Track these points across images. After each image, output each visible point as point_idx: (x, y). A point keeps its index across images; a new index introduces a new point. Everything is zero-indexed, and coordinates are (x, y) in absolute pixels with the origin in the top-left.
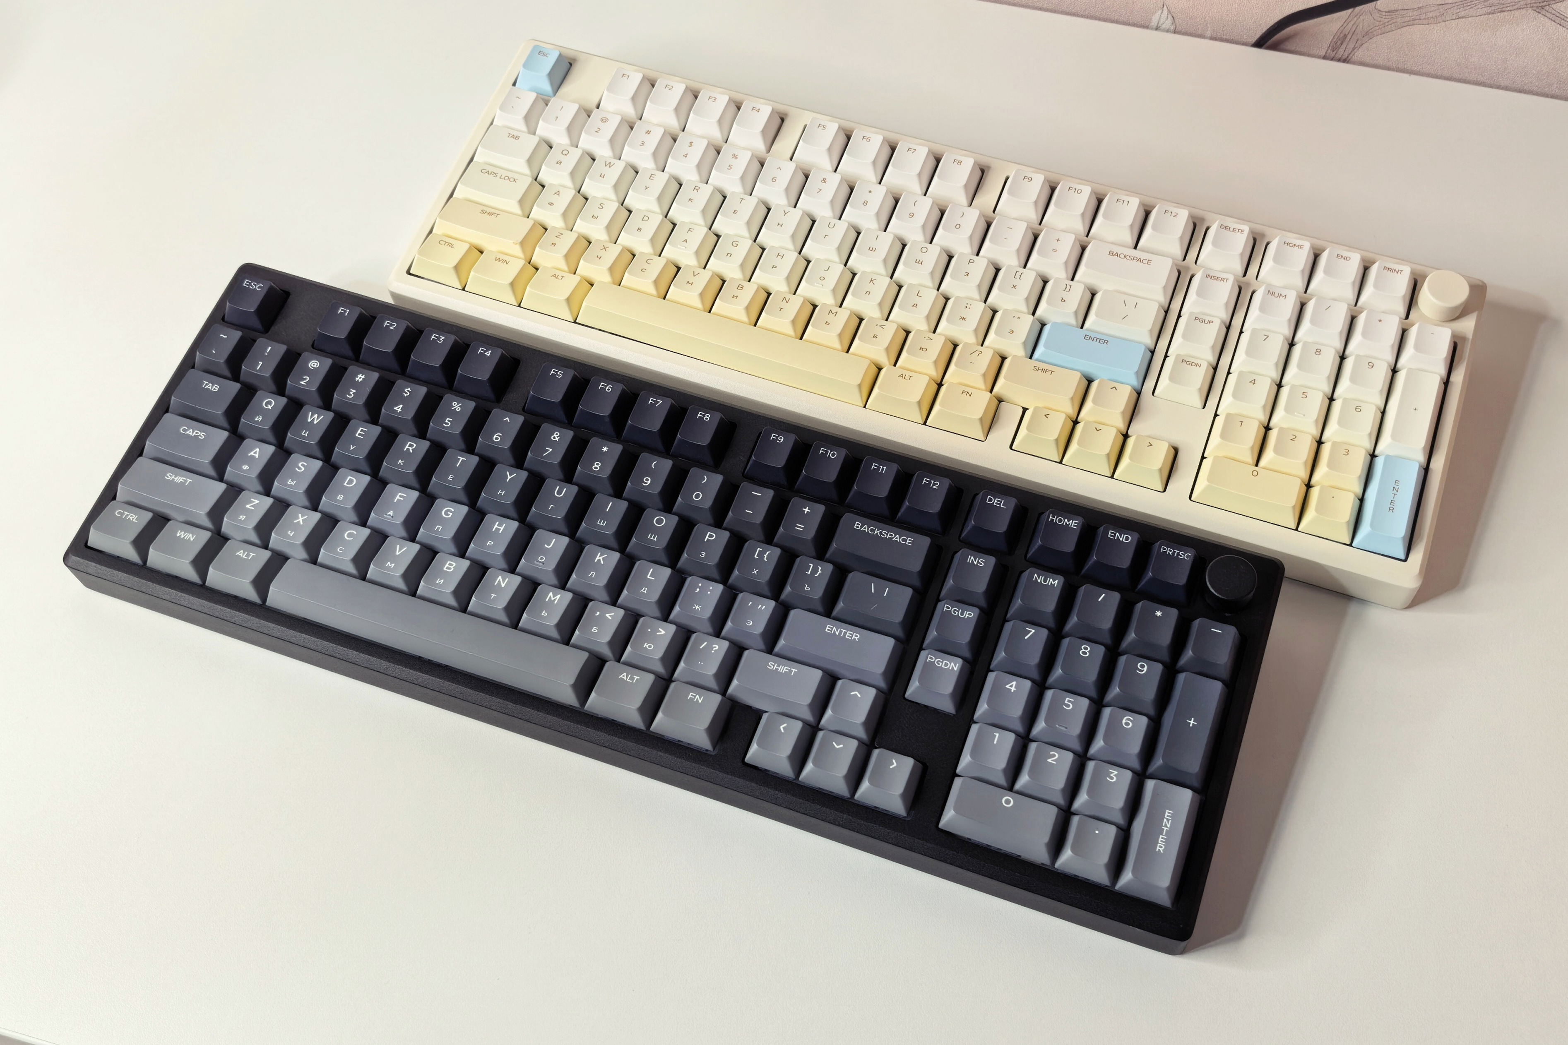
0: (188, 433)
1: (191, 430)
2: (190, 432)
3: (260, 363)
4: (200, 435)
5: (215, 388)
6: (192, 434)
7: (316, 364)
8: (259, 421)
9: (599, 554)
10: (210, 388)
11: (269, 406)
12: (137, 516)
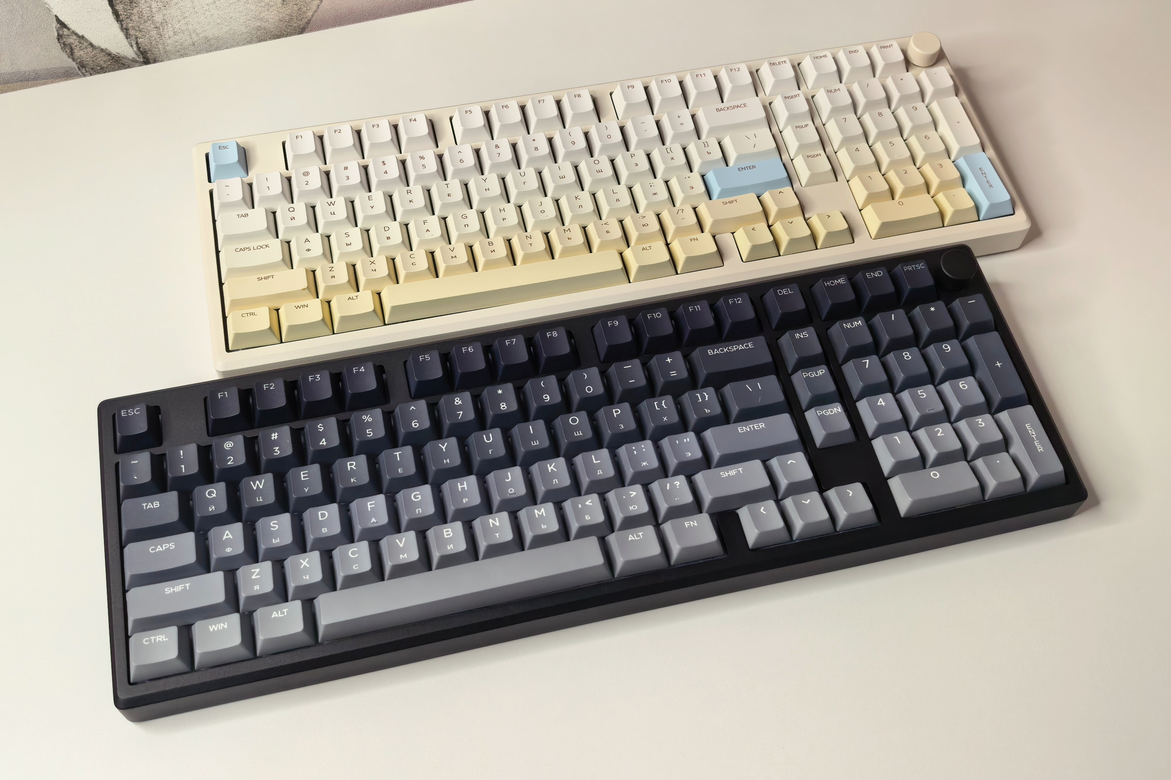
0: (157, 550)
2: (159, 549)
4: (170, 546)
5: (157, 504)
6: (162, 548)
7: (230, 444)
8: (214, 510)
9: (548, 465)
10: (152, 506)
11: (212, 494)
12: (164, 635)
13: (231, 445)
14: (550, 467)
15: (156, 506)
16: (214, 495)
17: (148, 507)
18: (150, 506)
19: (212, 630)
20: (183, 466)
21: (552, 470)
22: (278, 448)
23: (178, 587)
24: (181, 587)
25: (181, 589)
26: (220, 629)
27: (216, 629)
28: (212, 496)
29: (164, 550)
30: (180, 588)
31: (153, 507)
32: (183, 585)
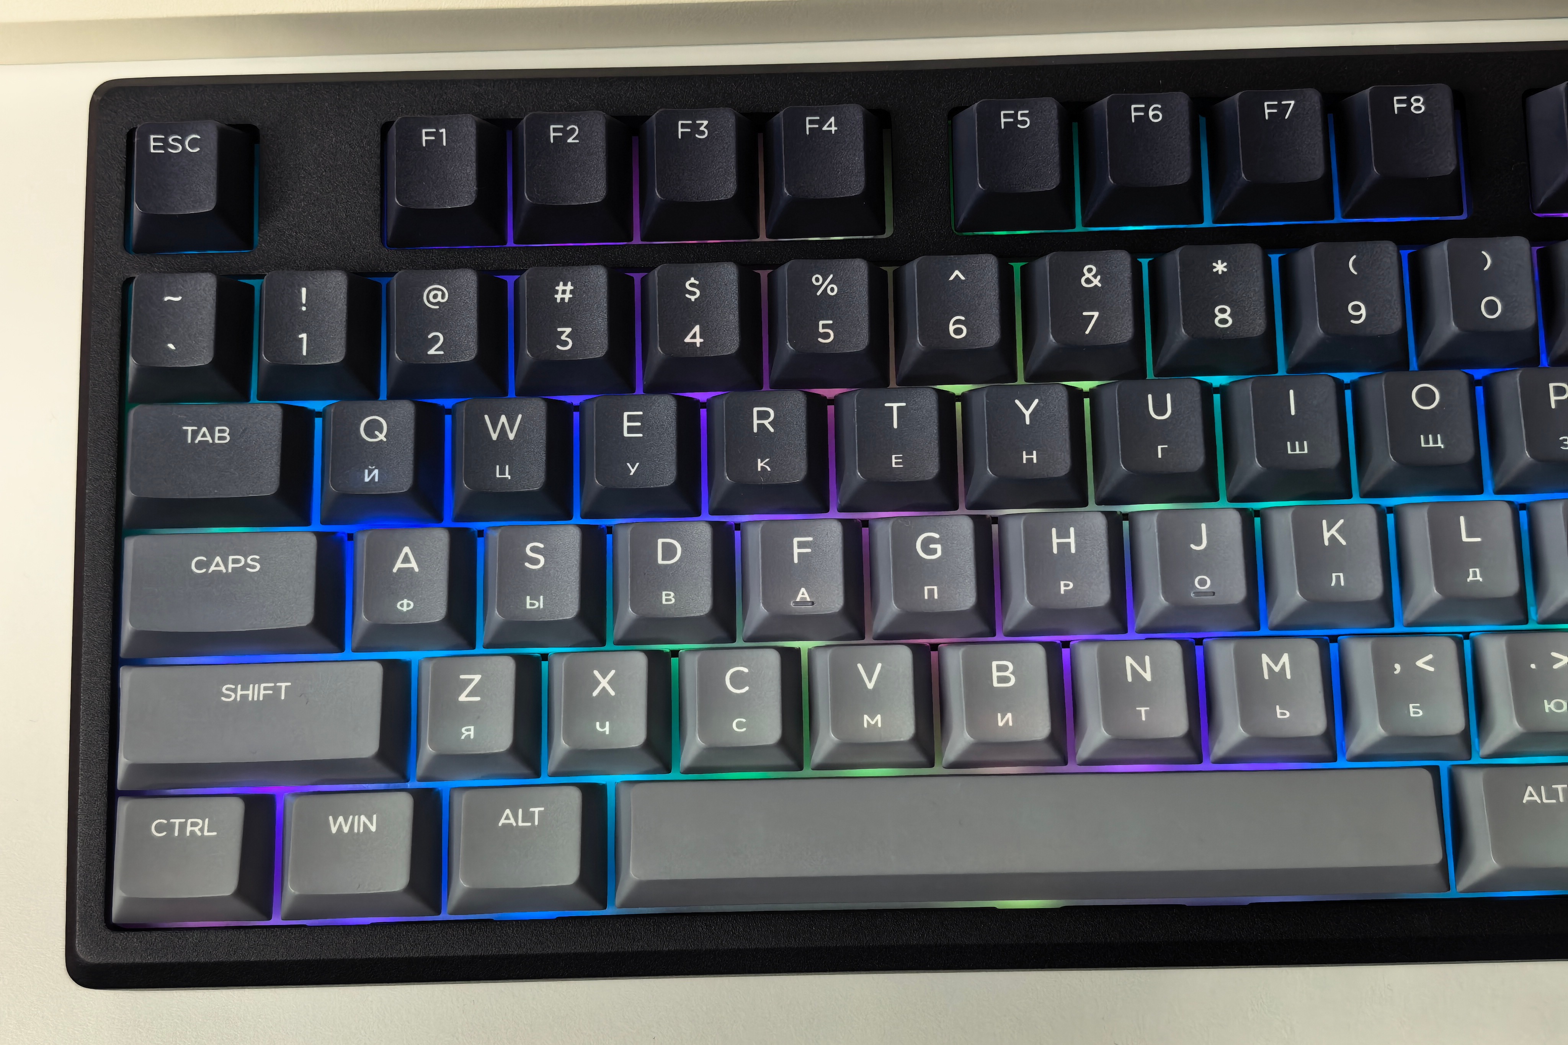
0: (213, 568)
1: (218, 559)
2: (218, 565)
3: (300, 336)
4: (247, 565)
5: (222, 435)
6: (226, 567)
7: (440, 293)
8: (376, 480)
9: (1324, 522)
10: (209, 438)
11: (377, 433)
12: (207, 820)
13: (443, 296)
14: (1328, 531)
15: (220, 438)
16: (381, 437)
17: (199, 438)
18: (204, 435)
19: (334, 830)
20: (304, 336)
21: (1333, 538)
22: (568, 330)
23: (257, 686)
24: (265, 689)
25: (264, 695)
26: (356, 831)
27: (346, 829)
28: (376, 437)
29: (230, 570)
30: (262, 692)
31: (211, 441)
32: (272, 685)
